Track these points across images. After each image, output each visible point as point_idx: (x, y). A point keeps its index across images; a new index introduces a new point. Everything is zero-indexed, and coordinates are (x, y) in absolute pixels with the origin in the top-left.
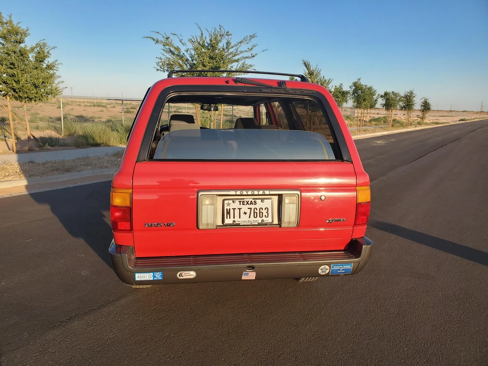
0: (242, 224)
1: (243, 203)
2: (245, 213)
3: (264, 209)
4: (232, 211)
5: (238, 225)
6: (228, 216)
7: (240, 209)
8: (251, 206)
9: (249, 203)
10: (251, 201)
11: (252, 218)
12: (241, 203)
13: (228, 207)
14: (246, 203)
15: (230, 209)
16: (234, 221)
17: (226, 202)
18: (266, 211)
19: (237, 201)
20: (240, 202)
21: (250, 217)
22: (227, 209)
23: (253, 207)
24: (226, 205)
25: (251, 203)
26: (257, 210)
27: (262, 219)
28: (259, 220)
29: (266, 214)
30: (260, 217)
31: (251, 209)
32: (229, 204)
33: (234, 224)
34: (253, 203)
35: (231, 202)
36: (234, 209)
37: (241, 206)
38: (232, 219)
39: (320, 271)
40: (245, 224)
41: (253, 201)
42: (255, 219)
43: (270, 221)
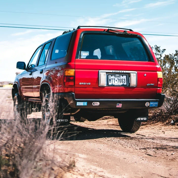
2: (116, 81)
3: (123, 79)
4: (111, 80)
5: (114, 85)
8: (118, 78)
11: (119, 83)
13: (110, 78)
14: (116, 77)
16: (112, 84)
17: (109, 76)
19: (113, 76)
20: (114, 76)
23: (119, 78)
24: (109, 77)
25: (119, 77)
28: (122, 84)
29: (124, 81)
30: (122, 82)
31: (118, 79)
32: (110, 77)
33: (112, 85)
35: (111, 76)
36: (112, 79)
37: (115, 78)
38: (111, 83)
39: (146, 105)
40: (117, 85)
41: (119, 76)
42: (120, 83)
43: (126, 84)
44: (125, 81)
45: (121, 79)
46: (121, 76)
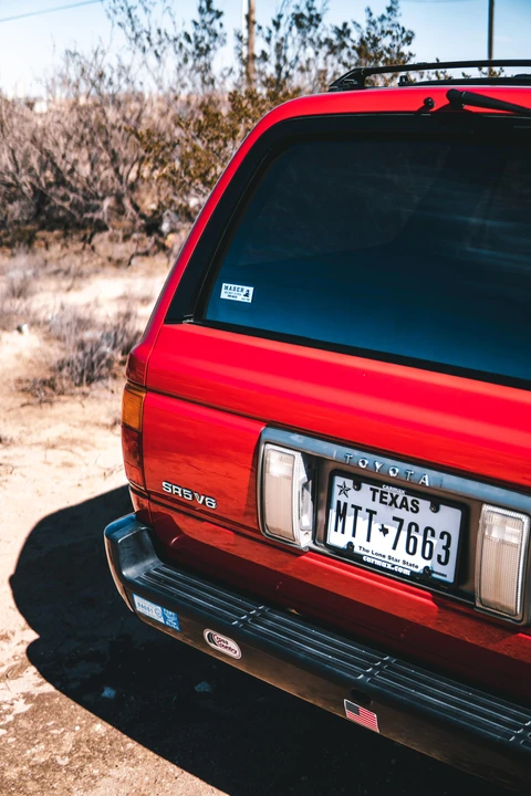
0: (369, 560)
1: (382, 497)
2: (385, 531)
3: (438, 534)
4: (350, 511)
5: (359, 558)
6: (340, 525)
7: (372, 513)
8: (402, 513)
9: (399, 501)
10: (405, 499)
11: (400, 553)
12: (378, 495)
13: (343, 499)
14: (389, 499)
15: (345, 504)
16: (350, 544)
17: (339, 481)
18: (444, 542)
19: (366, 487)
20: (375, 491)
21: (394, 548)
22: (339, 502)
23: (408, 517)
24: (337, 490)
25: (404, 505)
26: (417, 530)
27: (428, 563)
28: (419, 563)
29: (443, 553)
30: (423, 556)
31: (401, 521)
32: (344, 490)
33: (348, 553)
34: (410, 506)
35: (349, 483)
36: (357, 508)
37: (376, 506)
38: (348, 536)
40: (378, 563)
41: (410, 499)
42: (410, 559)
43: (450, 578)
44: (446, 548)
45: (422, 530)
46: (424, 505)
